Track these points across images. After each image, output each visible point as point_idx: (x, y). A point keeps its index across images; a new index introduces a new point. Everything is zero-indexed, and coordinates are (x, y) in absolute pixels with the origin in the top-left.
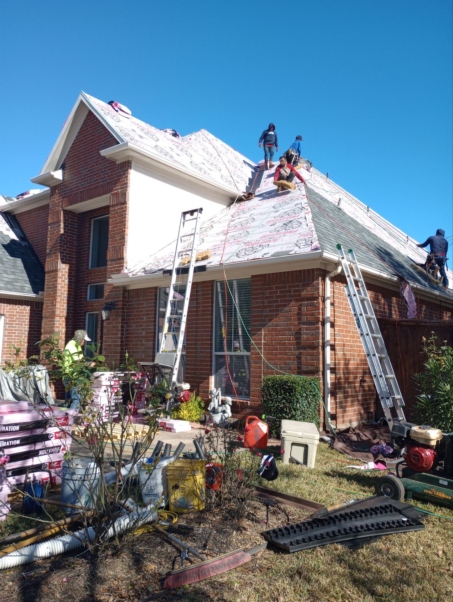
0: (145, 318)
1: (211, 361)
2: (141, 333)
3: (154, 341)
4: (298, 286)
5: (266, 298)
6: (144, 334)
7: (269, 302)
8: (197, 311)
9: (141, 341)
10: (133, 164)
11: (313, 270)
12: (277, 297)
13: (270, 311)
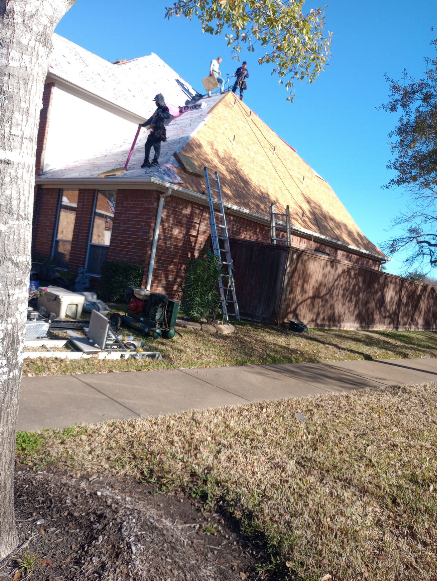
0: (50, 212)
1: (86, 249)
2: (46, 223)
3: (54, 229)
4: (143, 201)
5: (124, 207)
6: (48, 224)
7: (125, 210)
8: (82, 211)
9: (46, 229)
10: (56, 85)
11: (153, 190)
12: (130, 207)
13: (125, 217)
